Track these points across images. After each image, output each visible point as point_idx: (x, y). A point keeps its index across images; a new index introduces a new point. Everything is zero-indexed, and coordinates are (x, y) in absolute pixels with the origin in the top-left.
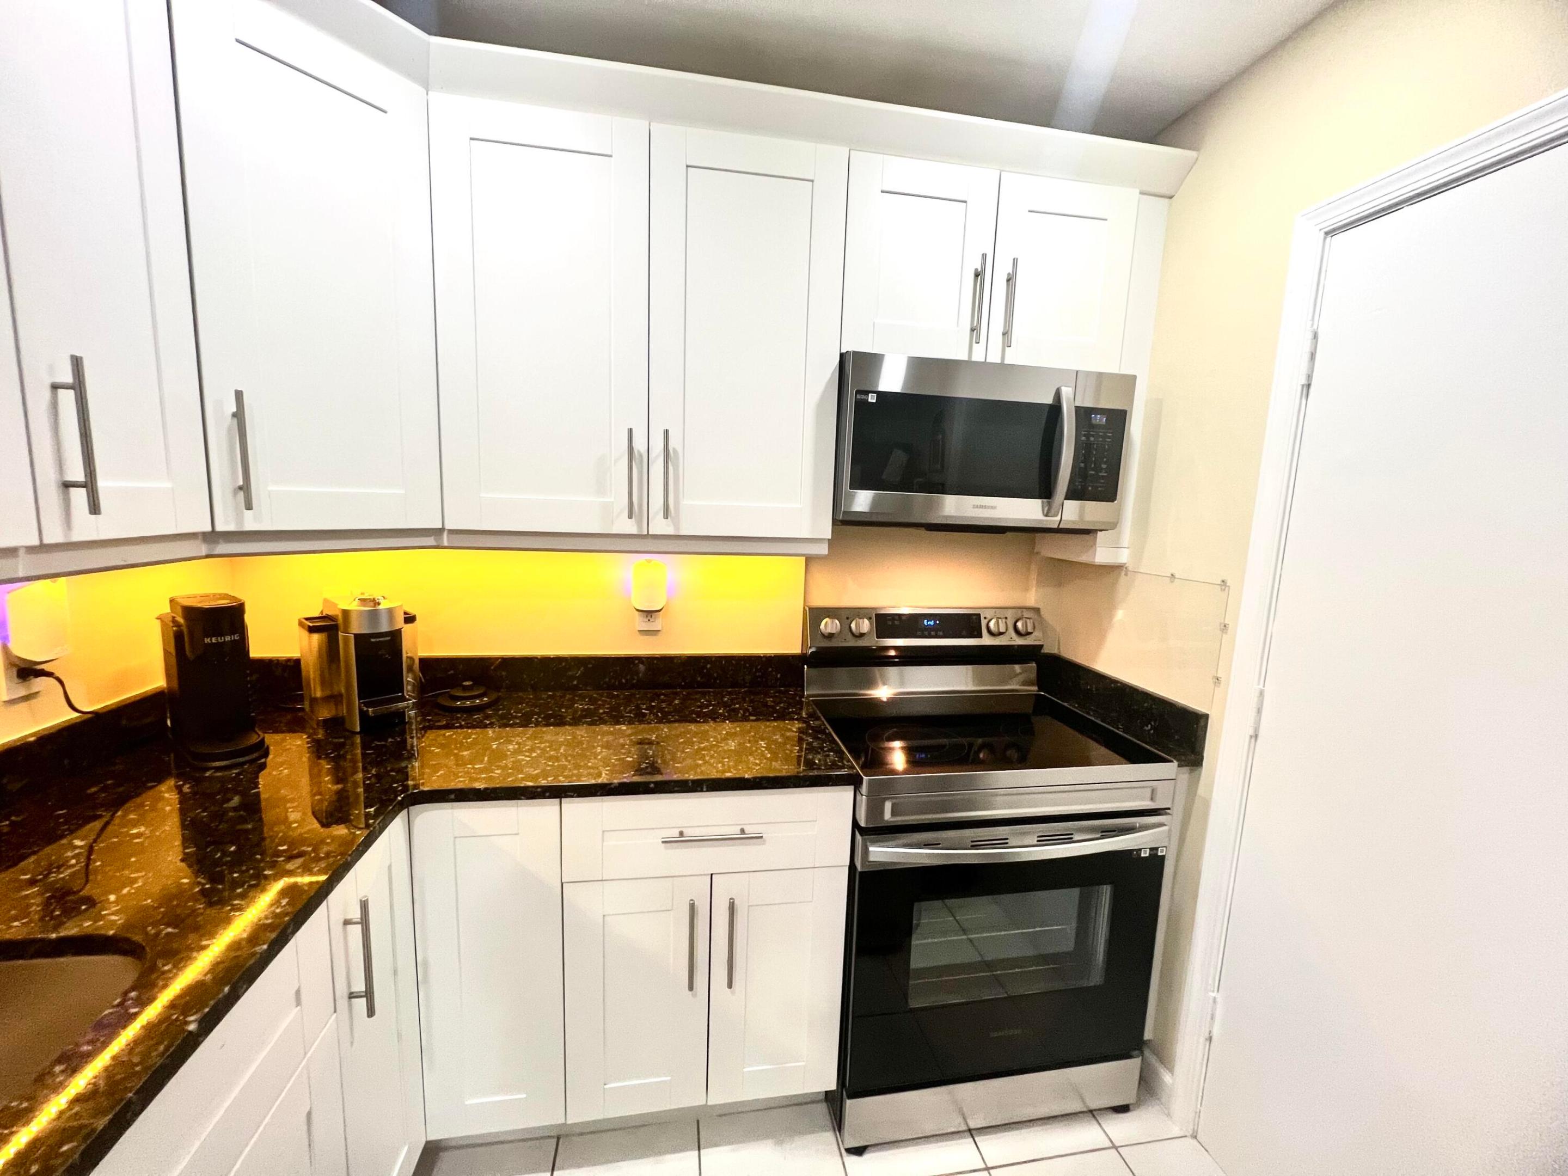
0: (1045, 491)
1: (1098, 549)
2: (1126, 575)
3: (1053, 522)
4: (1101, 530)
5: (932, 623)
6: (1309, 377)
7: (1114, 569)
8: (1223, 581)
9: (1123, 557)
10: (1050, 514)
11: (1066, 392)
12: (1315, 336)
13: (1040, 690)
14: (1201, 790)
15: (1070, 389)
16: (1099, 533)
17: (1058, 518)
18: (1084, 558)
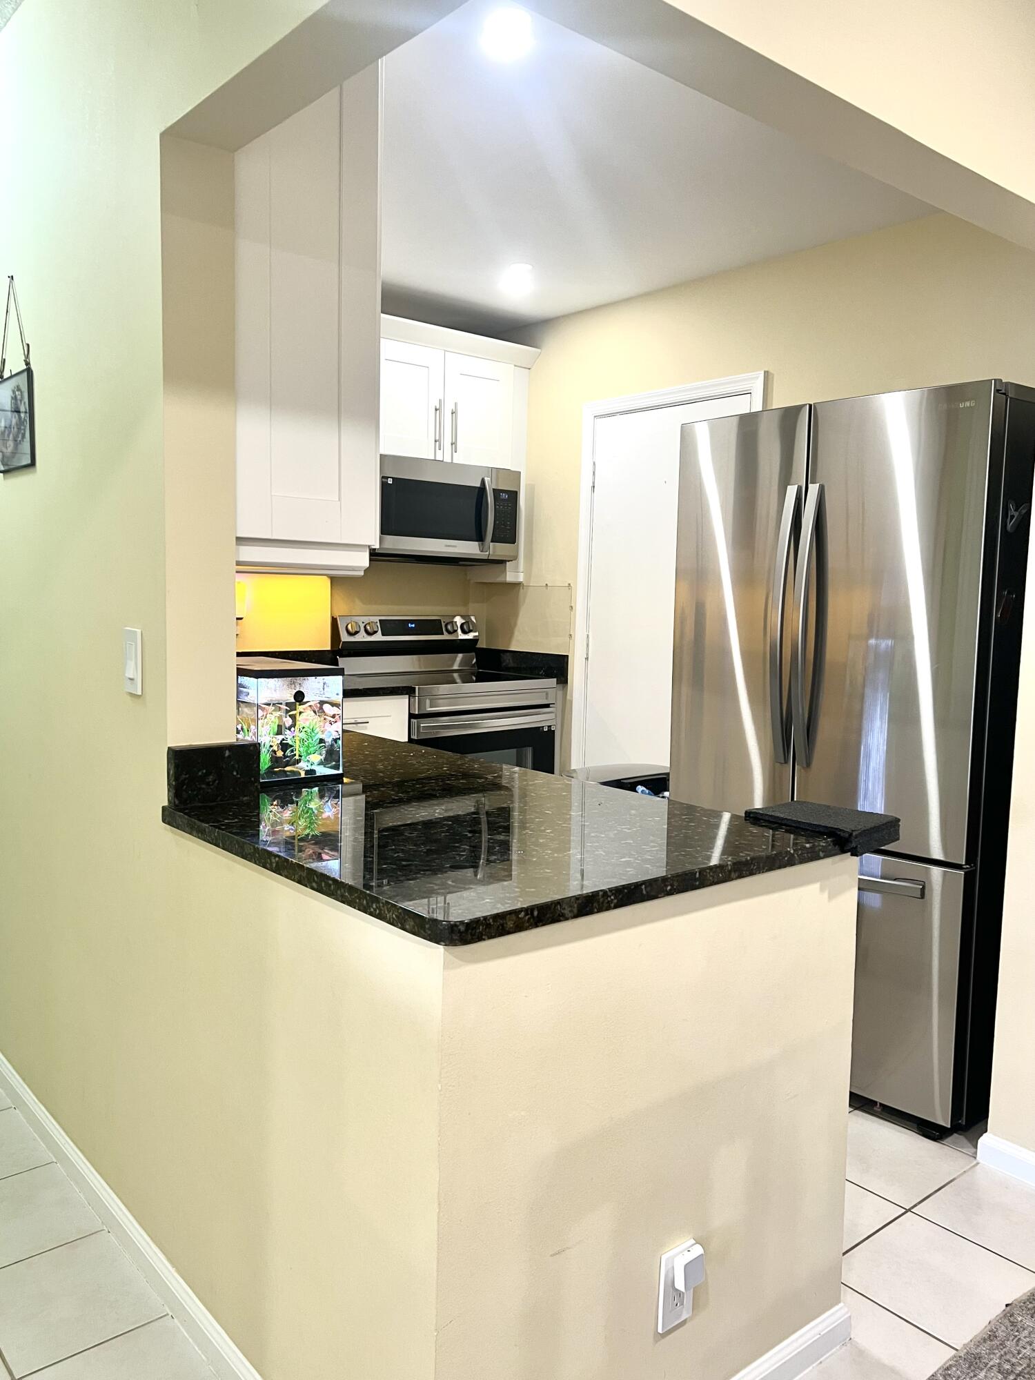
0: (479, 537)
1: (508, 573)
2: (523, 588)
3: (484, 555)
4: (509, 561)
5: (413, 626)
6: (594, 483)
7: (516, 585)
8: (569, 584)
9: (521, 578)
10: (484, 550)
11: (487, 480)
12: (594, 463)
13: (479, 669)
14: (568, 697)
15: (489, 479)
16: (507, 563)
17: (488, 553)
18: (500, 579)
